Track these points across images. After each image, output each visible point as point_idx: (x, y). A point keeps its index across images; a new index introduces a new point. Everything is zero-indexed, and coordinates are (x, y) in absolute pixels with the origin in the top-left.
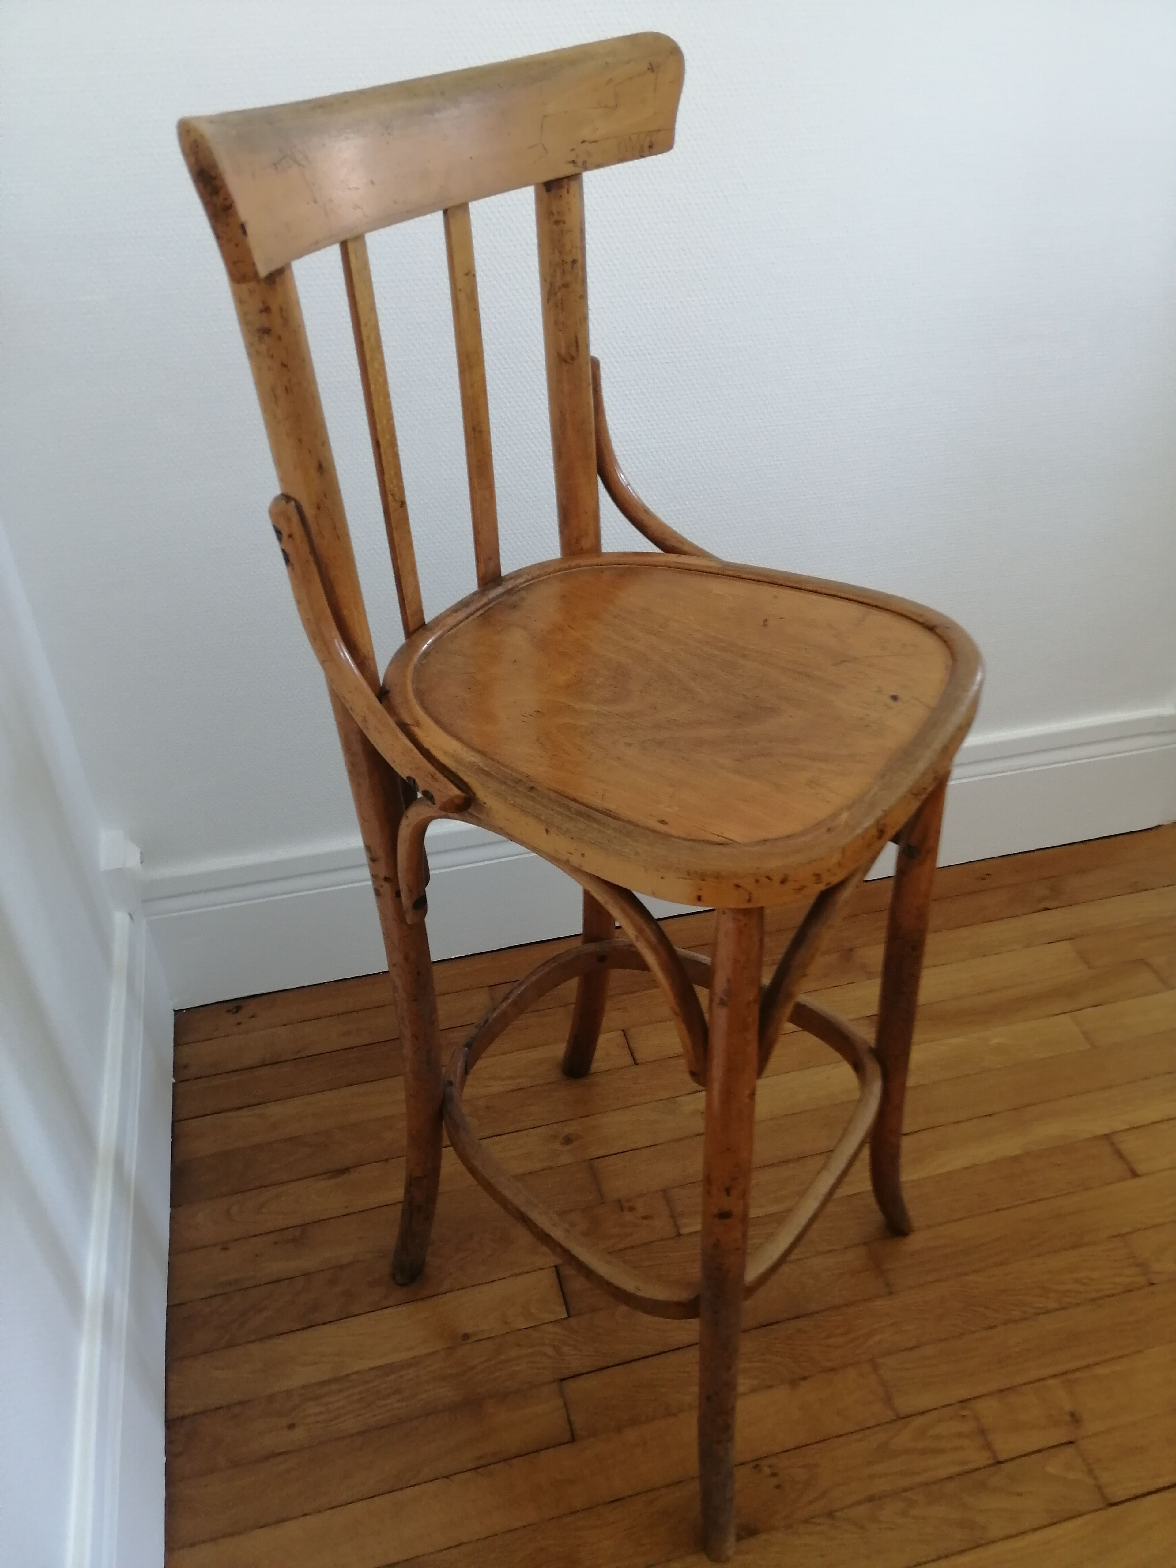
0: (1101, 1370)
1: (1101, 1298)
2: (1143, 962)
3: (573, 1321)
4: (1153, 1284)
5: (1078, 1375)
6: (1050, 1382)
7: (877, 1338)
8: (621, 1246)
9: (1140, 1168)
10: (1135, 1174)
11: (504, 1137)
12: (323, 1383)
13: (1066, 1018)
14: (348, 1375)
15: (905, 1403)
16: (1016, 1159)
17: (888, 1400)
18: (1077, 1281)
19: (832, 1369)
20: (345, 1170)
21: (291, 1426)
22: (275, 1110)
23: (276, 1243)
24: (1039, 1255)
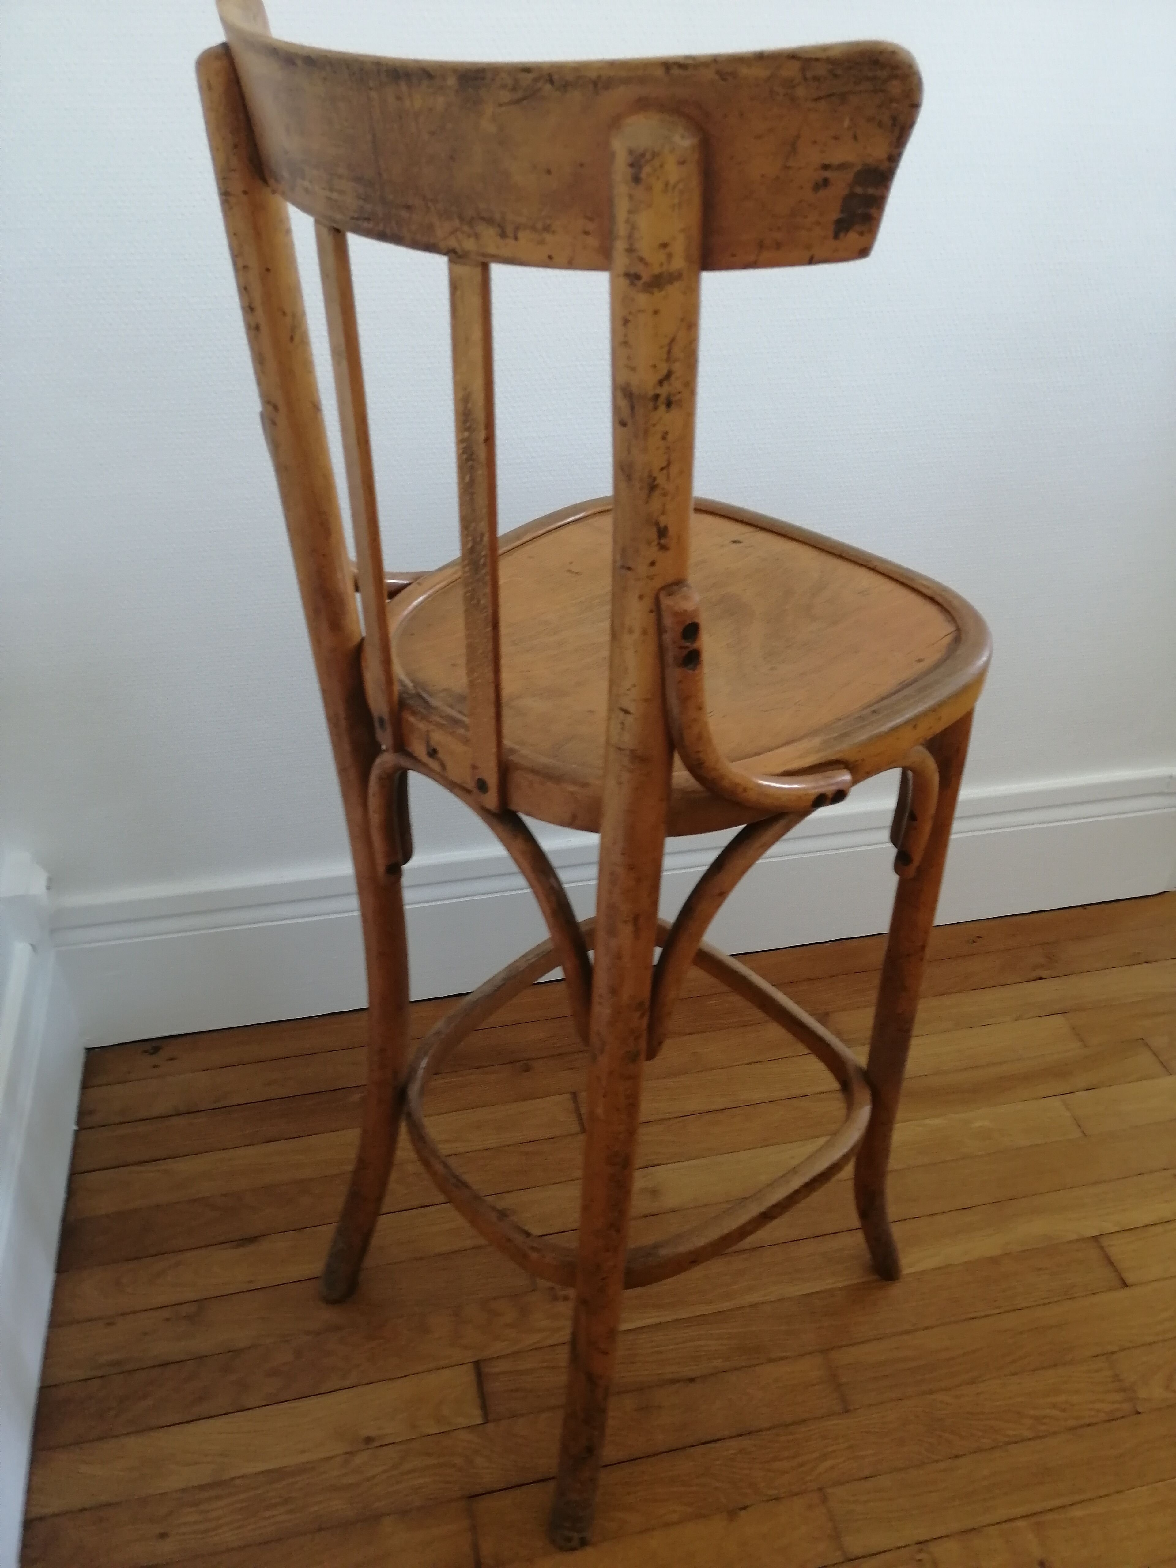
0: (1077, 1512)
1: (1082, 1426)
2: (1142, 1042)
3: (490, 1426)
4: (1139, 1413)
5: (1050, 1517)
6: (1021, 1524)
7: (828, 1463)
8: (551, 1342)
9: (1130, 1278)
10: (1125, 1285)
11: (433, 1208)
12: (202, 1488)
13: (1056, 1102)
14: (233, 1479)
15: (855, 1544)
16: (994, 1261)
17: (836, 1536)
18: (1054, 1406)
19: (777, 1499)
20: (252, 1240)
21: (163, 1536)
22: (183, 1167)
23: (167, 1320)
24: (1015, 1374)
